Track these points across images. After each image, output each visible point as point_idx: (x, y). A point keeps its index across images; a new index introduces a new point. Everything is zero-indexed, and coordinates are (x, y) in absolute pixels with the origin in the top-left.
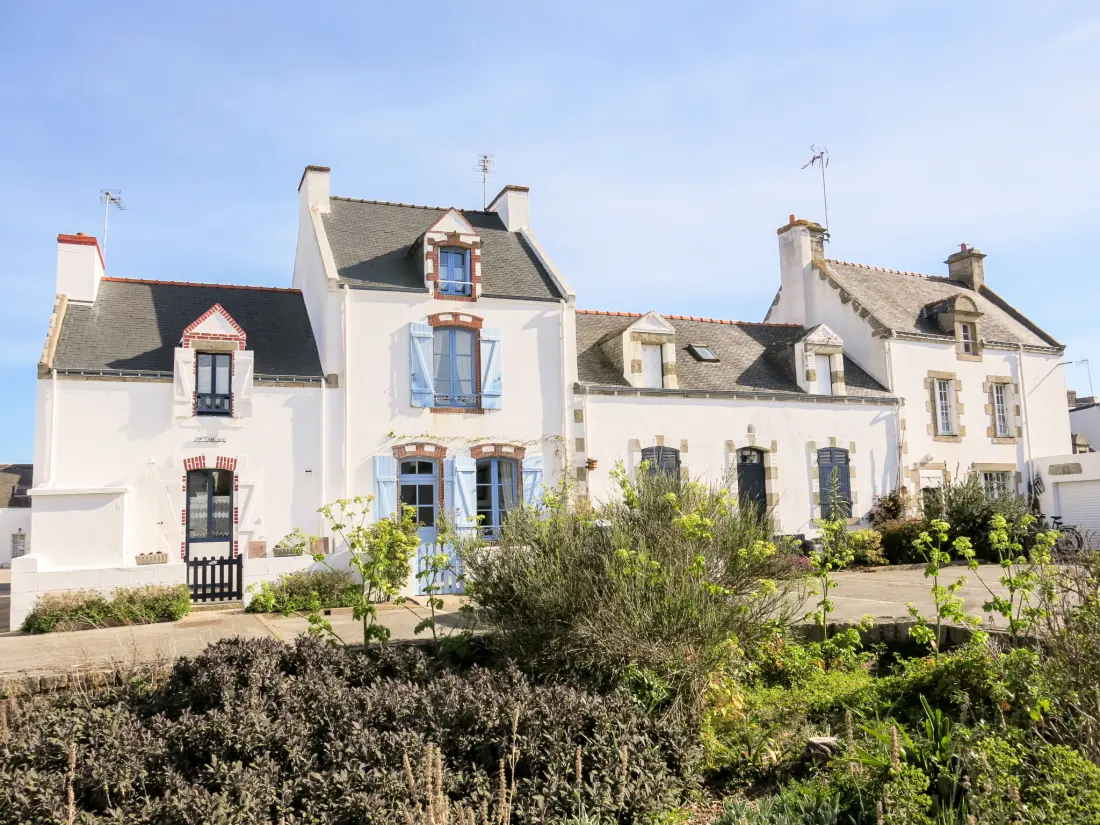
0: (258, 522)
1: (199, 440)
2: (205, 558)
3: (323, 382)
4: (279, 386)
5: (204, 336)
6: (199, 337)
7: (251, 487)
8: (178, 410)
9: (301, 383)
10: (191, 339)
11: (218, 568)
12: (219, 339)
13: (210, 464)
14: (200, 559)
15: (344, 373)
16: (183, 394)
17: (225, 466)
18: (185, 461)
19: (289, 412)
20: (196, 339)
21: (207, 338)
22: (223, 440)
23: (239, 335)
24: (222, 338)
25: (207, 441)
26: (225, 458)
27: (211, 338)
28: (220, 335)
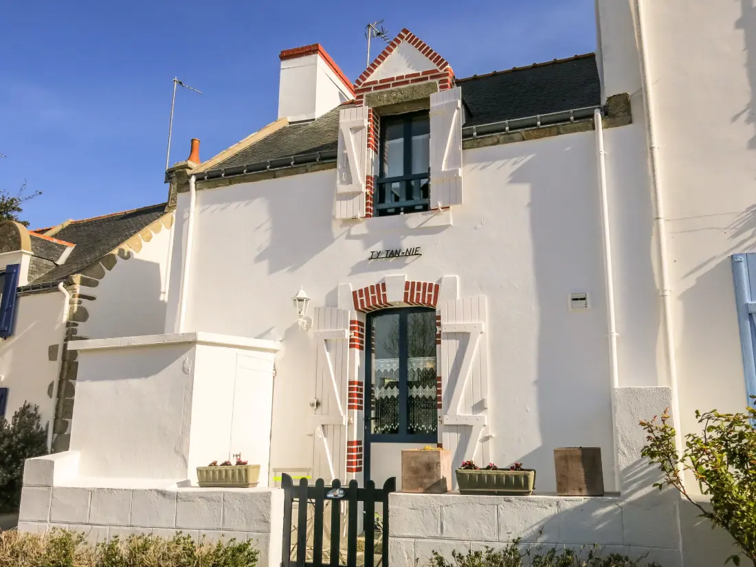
0: (480, 407)
1: (375, 256)
2: (320, 482)
3: (598, 116)
4: (512, 140)
5: (385, 84)
6: (376, 88)
7: (463, 338)
8: (343, 209)
9: (555, 127)
10: (365, 94)
11: (344, 505)
12: (407, 82)
13: (395, 297)
14: (312, 483)
15: (642, 91)
16: (349, 181)
17: (419, 299)
18: (354, 293)
19: (523, 192)
20: (373, 91)
21: (388, 86)
22: (416, 251)
23: (438, 68)
24: (413, 81)
25: (390, 257)
26: (419, 284)
27: (394, 85)
28: (408, 76)
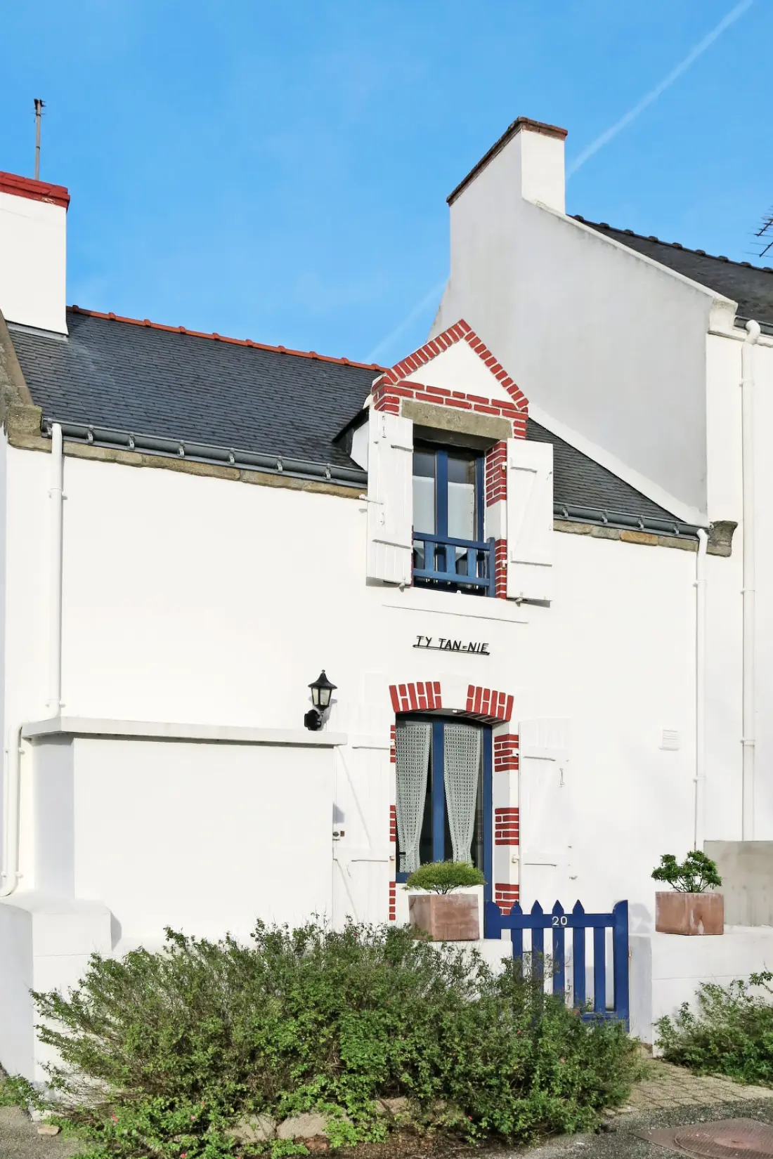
1: (424, 644)
3: (702, 538)
5: (435, 395)
10: (402, 398)
12: (468, 406)
17: (487, 710)
18: (393, 687)
20: (415, 400)
21: (440, 401)
22: (483, 648)
23: (515, 403)
24: (477, 408)
25: (445, 649)
26: (487, 691)
27: (449, 402)
28: (471, 397)
